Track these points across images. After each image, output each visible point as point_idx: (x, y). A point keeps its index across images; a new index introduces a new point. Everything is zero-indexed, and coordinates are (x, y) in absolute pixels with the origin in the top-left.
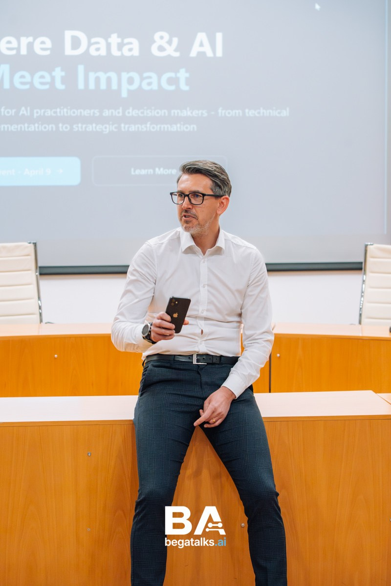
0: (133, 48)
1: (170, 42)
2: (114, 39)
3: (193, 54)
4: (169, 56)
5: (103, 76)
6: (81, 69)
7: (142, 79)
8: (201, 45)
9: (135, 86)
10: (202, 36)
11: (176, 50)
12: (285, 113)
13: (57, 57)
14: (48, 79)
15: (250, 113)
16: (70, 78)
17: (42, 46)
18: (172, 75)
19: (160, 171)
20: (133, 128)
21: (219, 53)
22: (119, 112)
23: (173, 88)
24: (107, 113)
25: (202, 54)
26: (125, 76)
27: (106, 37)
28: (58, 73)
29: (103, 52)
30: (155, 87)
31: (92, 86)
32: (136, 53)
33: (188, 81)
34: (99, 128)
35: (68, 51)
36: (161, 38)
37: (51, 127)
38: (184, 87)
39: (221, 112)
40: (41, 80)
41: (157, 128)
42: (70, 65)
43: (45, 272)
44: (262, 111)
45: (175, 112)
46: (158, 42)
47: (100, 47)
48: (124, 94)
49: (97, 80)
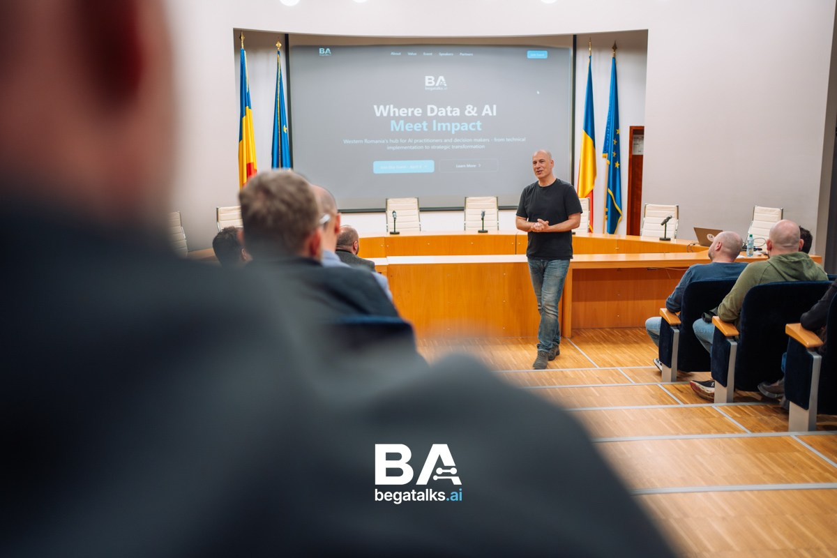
0: (457, 112)
1: (473, 110)
2: (449, 109)
3: (483, 114)
4: (473, 116)
5: (444, 125)
6: (434, 122)
7: (461, 126)
8: (487, 110)
9: (458, 129)
10: (487, 107)
11: (476, 113)
12: (524, 140)
13: (424, 117)
14: (420, 126)
15: (508, 140)
16: (430, 126)
17: (418, 112)
18: (474, 124)
19: (468, 166)
20: (457, 147)
21: (495, 114)
22: (451, 140)
23: (474, 129)
24: (446, 141)
25: (487, 115)
26: (453, 125)
27: (445, 108)
28: (425, 124)
29: (444, 114)
30: (466, 129)
31: (439, 129)
32: (458, 114)
33: (481, 126)
34: (442, 147)
35: (429, 114)
36: (469, 108)
37: (421, 147)
38: (479, 129)
39: (495, 140)
40: (417, 127)
41: (468, 147)
42: (430, 120)
43: (422, 210)
44: (513, 139)
45: (475, 140)
46: (468, 109)
47: (442, 112)
48: (453, 132)
49: (442, 126)
